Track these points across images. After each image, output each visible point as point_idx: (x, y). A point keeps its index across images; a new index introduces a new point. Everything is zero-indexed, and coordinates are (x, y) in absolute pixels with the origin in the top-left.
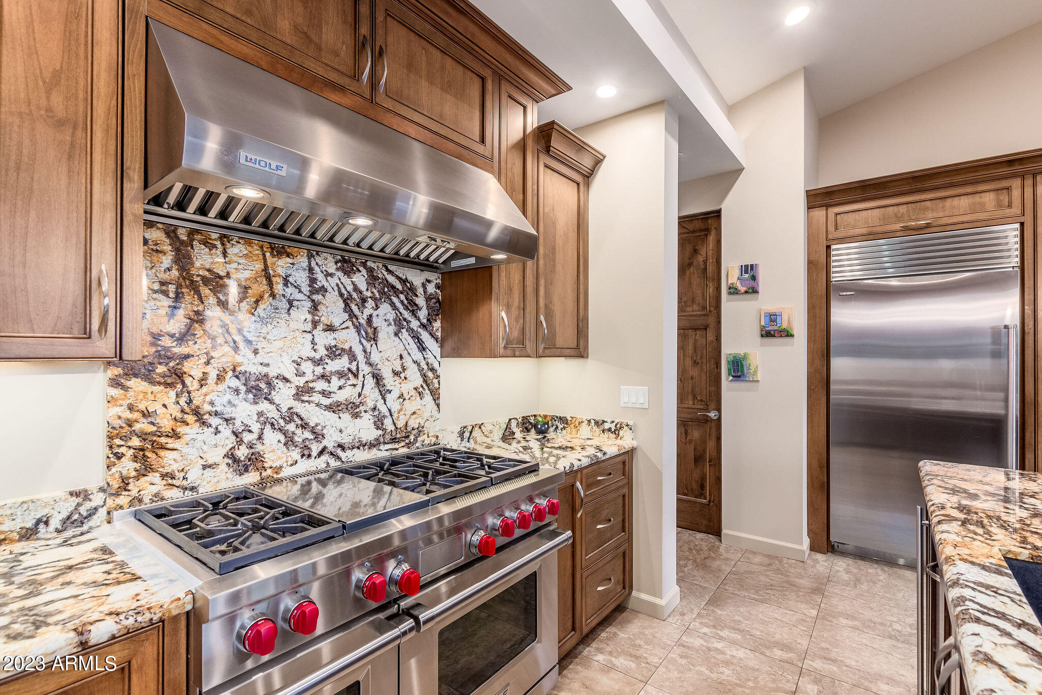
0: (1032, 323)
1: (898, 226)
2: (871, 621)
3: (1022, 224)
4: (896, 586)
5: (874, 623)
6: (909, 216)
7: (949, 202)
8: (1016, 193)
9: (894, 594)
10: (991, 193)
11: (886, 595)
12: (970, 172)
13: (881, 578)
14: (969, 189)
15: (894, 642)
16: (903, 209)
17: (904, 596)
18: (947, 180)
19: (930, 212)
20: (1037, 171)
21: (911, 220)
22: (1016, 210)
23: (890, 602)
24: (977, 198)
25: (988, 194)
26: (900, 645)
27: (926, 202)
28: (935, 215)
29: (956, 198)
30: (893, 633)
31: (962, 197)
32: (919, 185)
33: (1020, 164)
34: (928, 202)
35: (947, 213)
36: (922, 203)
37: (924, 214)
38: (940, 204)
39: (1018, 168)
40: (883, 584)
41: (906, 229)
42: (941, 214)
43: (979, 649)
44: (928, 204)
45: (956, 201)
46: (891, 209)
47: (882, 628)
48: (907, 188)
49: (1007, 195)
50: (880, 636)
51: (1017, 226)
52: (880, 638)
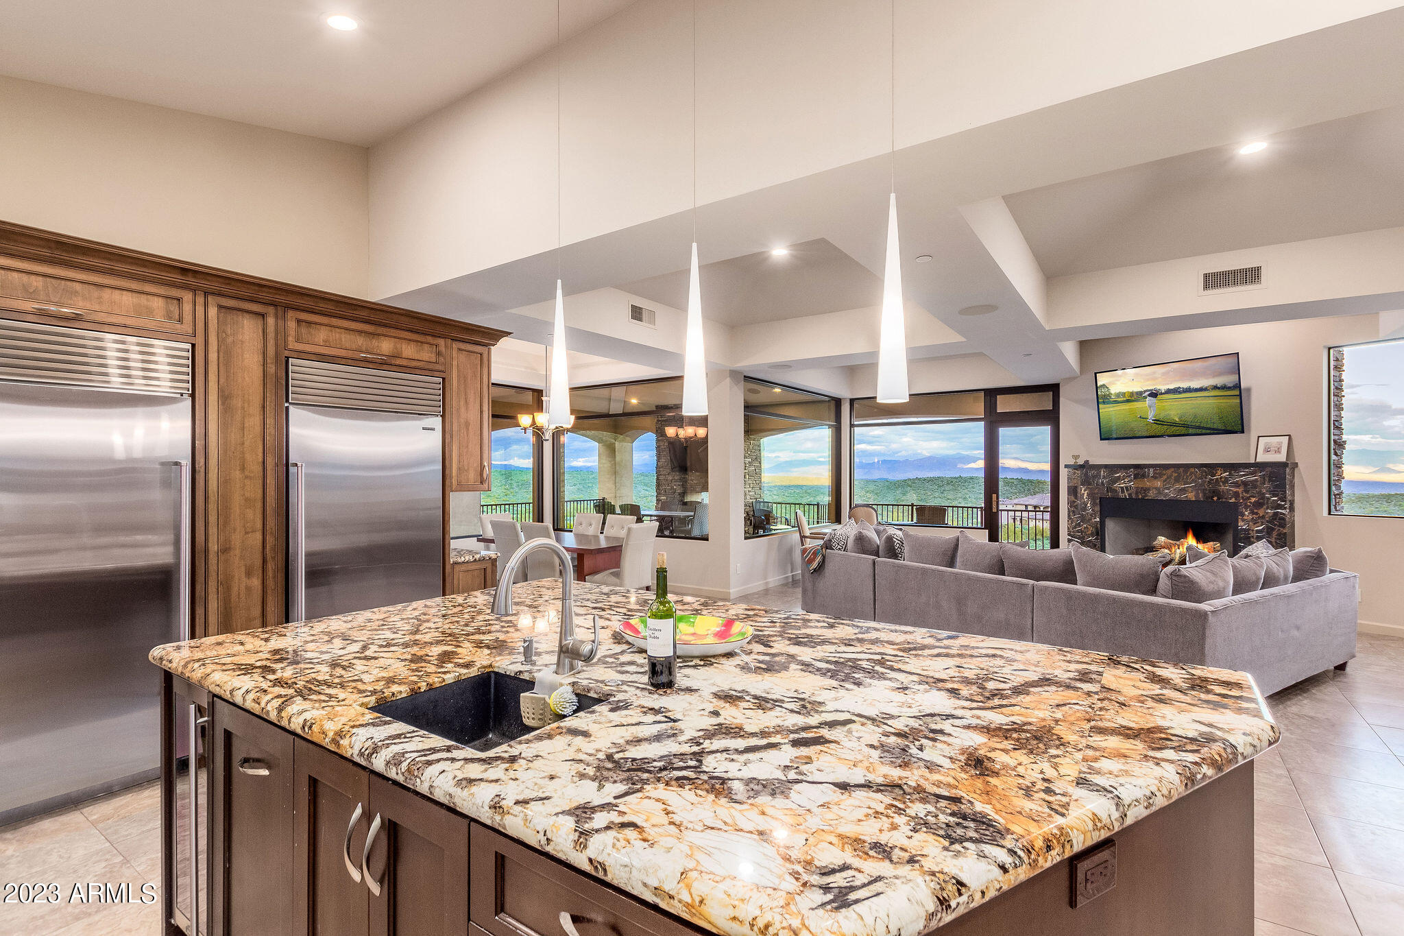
0: (202, 461)
1: (30, 306)
2: (34, 918)
3: (193, 346)
4: (40, 849)
5: (42, 917)
6: (47, 295)
7: (107, 294)
8: (187, 308)
9: (45, 862)
10: (160, 299)
11: (34, 871)
12: (137, 264)
13: (10, 852)
14: (134, 285)
15: (86, 921)
16: (37, 282)
17: (61, 857)
18: (106, 264)
19: (80, 298)
20: (210, 291)
21: (49, 302)
22: (187, 327)
23: (46, 876)
24: (143, 300)
25: (156, 299)
26: (97, 918)
27: (74, 284)
28: (88, 306)
29: (117, 292)
30: (77, 911)
31: (125, 292)
32: (65, 256)
33: (195, 277)
34: (78, 284)
35: (104, 308)
36: (69, 283)
37: (71, 299)
38: (95, 292)
39: (191, 280)
40: (19, 859)
41: (42, 313)
42: (97, 307)
43: (457, 779)
44: (78, 286)
45: (116, 295)
46: (15, 275)
47: (57, 916)
48: (46, 252)
49: (177, 306)
50: (61, 928)
51: (189, 346)
52: (63, 930)
